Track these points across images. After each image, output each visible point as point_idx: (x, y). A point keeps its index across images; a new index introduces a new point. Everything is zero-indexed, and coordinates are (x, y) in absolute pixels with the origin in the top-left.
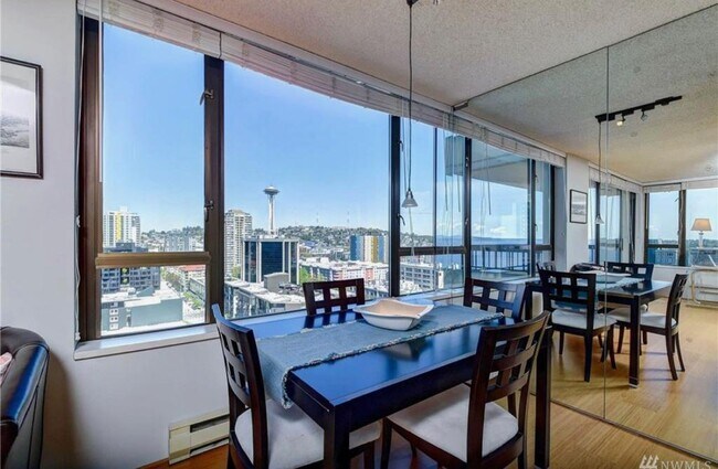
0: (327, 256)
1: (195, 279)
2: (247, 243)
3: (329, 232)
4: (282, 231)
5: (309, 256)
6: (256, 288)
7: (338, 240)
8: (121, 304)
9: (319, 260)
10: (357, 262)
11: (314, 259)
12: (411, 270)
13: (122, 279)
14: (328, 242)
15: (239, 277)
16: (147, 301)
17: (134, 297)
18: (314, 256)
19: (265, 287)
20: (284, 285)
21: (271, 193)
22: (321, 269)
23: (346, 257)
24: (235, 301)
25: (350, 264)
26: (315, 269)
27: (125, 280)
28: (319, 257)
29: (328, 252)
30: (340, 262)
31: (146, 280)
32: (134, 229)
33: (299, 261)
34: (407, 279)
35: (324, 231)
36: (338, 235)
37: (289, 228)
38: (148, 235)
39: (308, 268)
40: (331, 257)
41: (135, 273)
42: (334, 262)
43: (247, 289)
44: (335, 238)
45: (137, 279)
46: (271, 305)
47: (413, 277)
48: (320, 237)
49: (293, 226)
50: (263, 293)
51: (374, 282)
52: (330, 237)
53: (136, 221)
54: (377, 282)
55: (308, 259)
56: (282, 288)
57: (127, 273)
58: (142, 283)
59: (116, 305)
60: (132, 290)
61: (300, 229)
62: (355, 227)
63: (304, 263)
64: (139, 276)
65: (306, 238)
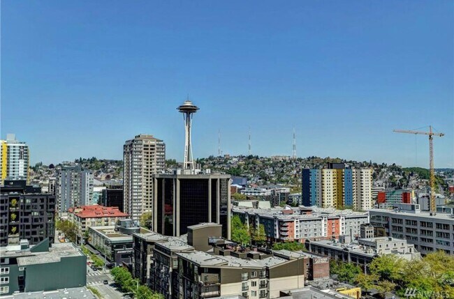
0: (267, 198)
1: (94, 228)
2: (160, 180)
3: (266, 163)
4: (200, 163)
5: (242, 199)
6: (177, 244)
7: (280, 175)
8: (13, 261)
9: (256, 205)
10: (314, 208)
11: (249, 204)
12: (400, 221)
13: (10, 227)
14: (265, 178)
15: (149, 227)
16: (43, 258)
17: (27, 252)
18: (248, 198)
19: (190, 243)
20: (215, 241)
21: (188, 111)
22: (262, 219)
23: (295, 200)
24: (149, 262)
25: (303, 212)
26: (253, 218)
27: (14, 229)
28: (256, 199)
29: (268, 193)
30: (288, 208)
31: (37, 229)
32: (22, 162)
33: (230, 206)
34: (395, 236)
35: (258, 162)
36: (280, 166)
37: (211, 158)
38: (34, 169)
39: (242, 216)
40: (274, 200)
41: (26, 220)
42: (278, 209)
43: (166, 245)
44: (276, 173)
45: (28, 227)
46: (201, 270)
47: (404, 233)
48: (253, 170)
49: (215, 156)
50: (188, 252)
51: (342, 239)
52: (269, 171)
53: (24, 153)
54: (348, 239)
55: (241, 204)
56: (213, 244)
57: (17, 219)
58: (34, 233)
59: (7, 261)
60: (25, 242)
61: (225, 160)
62: (305, 157)
63: (236, 209)
64: (29, 223)
65: (235, 173)
